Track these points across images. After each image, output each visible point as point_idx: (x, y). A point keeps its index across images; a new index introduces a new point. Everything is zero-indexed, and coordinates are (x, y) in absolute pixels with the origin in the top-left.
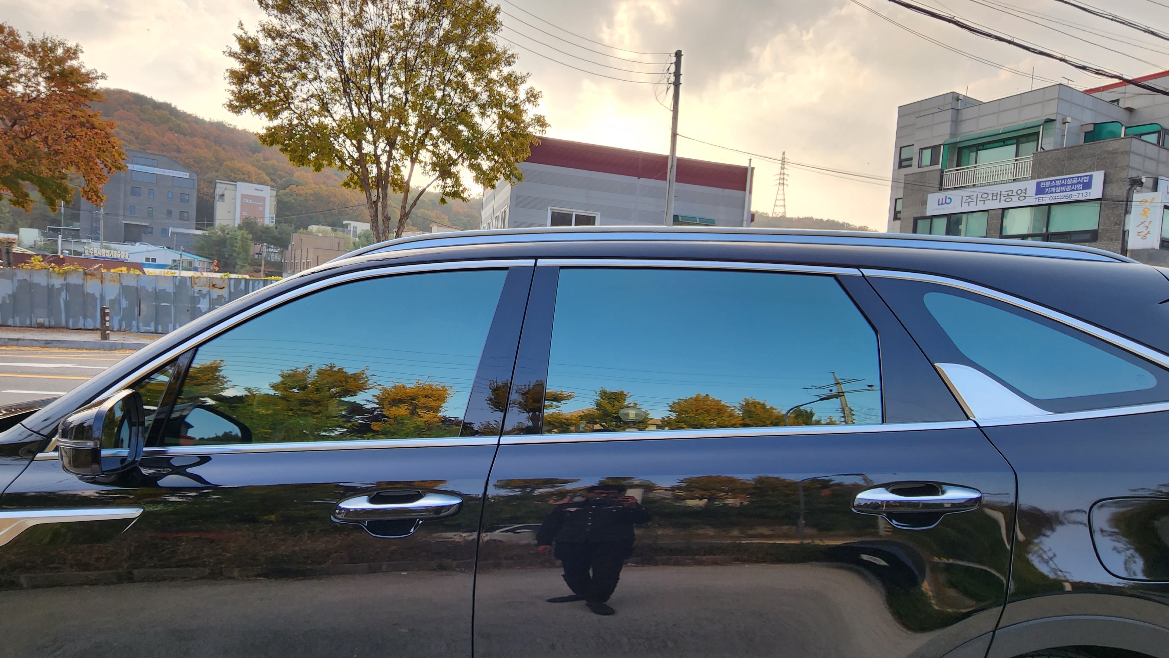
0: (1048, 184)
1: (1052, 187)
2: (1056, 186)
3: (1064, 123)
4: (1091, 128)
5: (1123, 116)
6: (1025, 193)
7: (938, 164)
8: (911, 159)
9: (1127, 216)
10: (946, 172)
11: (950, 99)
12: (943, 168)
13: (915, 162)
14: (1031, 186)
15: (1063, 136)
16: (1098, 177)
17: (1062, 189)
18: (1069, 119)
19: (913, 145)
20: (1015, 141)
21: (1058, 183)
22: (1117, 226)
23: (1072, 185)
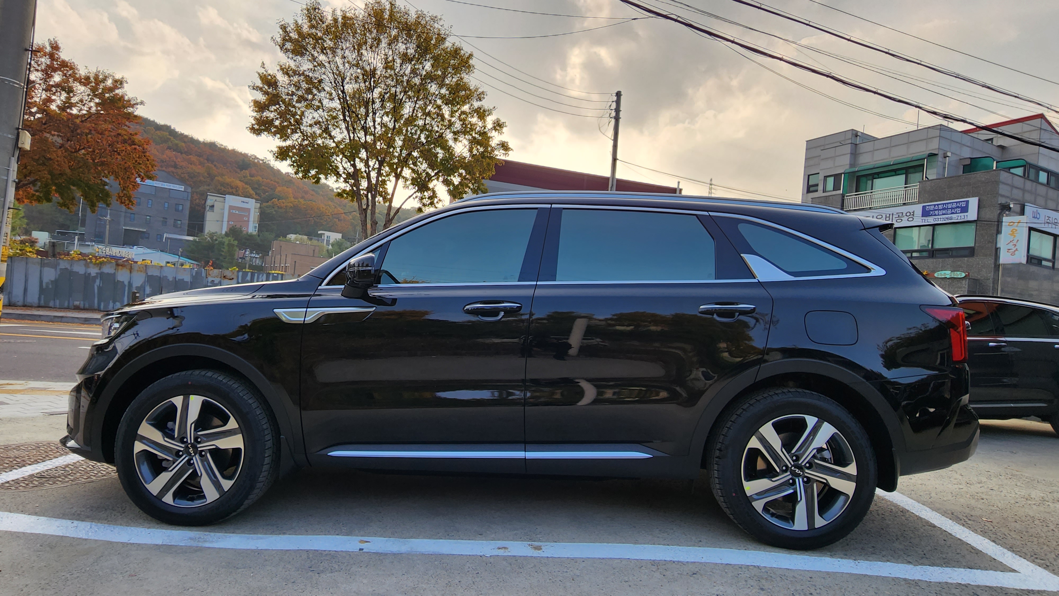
0: (932, 208)
1: (936, 210)
2: (938, 210)
3: (945, 157)
4: (968, 162)
5: (996, 153)
6: (914, 214)
7: (840, 189)
8: (817, 185)
9: (999, 236)
10: (847, 196)
11: (849, 135)
12: (844, 193)
13: (820, 188)
14: (918, 209)
15: (944, 168)
16: (973, 202)
17: (944, 212)
18: (949, 154)
19: (819, 173)
20: (904, 171)
21: (940, 207)
22: (990, 244)
23: (952, 208)
